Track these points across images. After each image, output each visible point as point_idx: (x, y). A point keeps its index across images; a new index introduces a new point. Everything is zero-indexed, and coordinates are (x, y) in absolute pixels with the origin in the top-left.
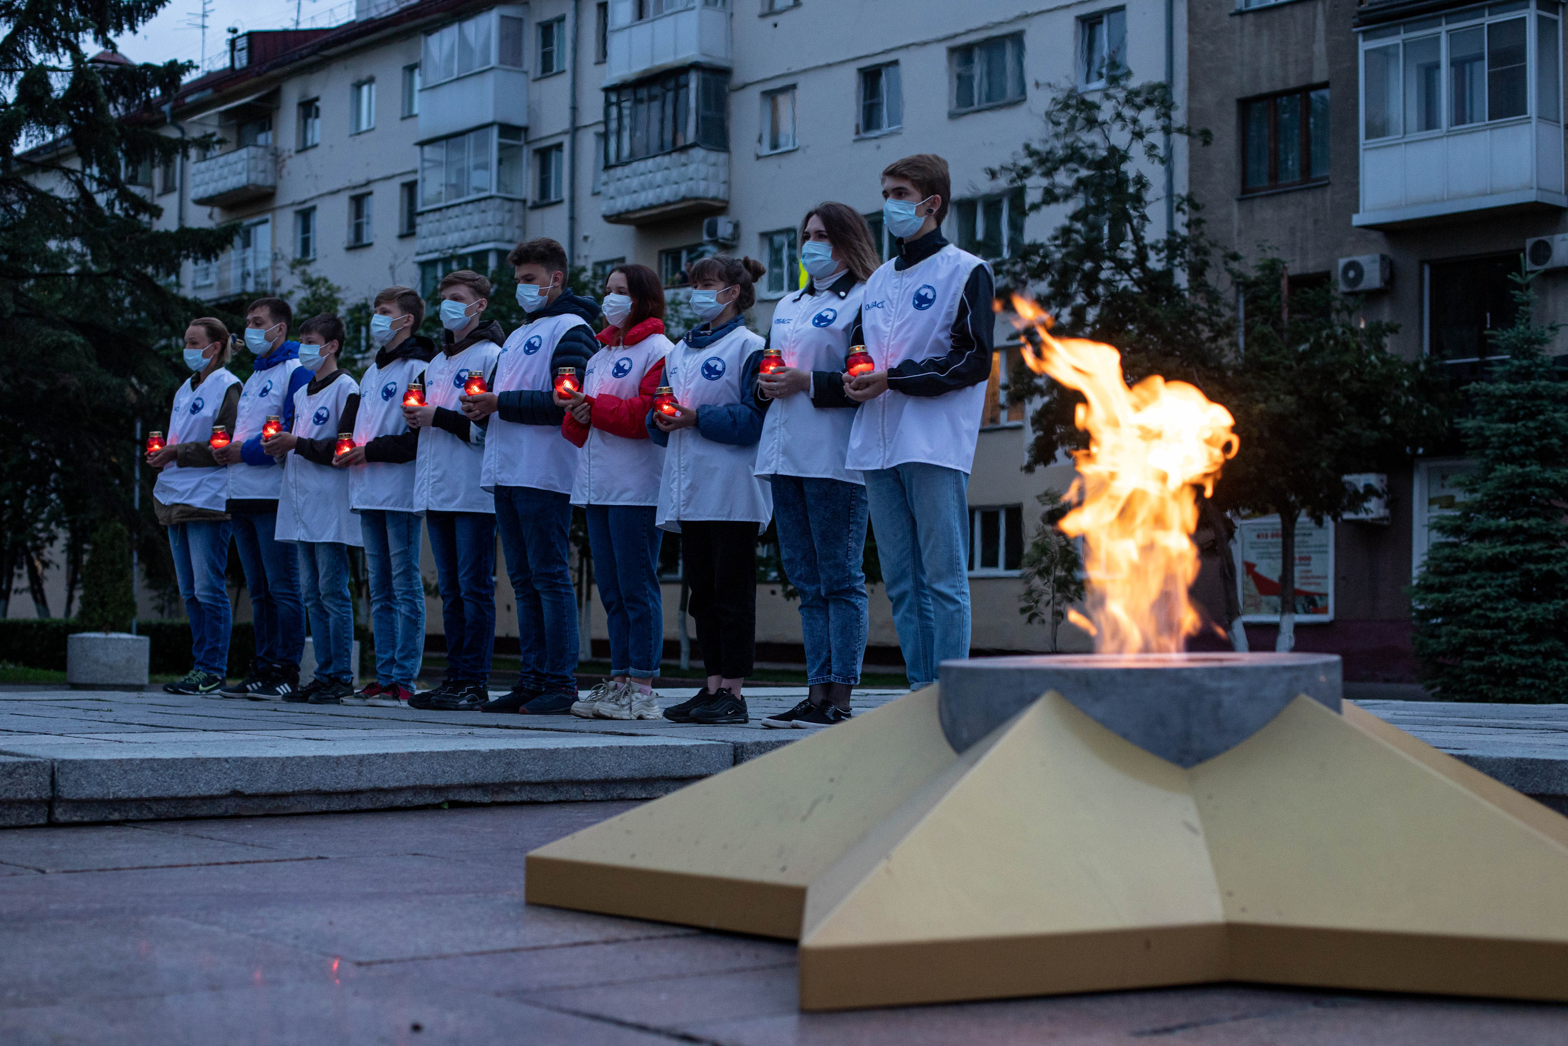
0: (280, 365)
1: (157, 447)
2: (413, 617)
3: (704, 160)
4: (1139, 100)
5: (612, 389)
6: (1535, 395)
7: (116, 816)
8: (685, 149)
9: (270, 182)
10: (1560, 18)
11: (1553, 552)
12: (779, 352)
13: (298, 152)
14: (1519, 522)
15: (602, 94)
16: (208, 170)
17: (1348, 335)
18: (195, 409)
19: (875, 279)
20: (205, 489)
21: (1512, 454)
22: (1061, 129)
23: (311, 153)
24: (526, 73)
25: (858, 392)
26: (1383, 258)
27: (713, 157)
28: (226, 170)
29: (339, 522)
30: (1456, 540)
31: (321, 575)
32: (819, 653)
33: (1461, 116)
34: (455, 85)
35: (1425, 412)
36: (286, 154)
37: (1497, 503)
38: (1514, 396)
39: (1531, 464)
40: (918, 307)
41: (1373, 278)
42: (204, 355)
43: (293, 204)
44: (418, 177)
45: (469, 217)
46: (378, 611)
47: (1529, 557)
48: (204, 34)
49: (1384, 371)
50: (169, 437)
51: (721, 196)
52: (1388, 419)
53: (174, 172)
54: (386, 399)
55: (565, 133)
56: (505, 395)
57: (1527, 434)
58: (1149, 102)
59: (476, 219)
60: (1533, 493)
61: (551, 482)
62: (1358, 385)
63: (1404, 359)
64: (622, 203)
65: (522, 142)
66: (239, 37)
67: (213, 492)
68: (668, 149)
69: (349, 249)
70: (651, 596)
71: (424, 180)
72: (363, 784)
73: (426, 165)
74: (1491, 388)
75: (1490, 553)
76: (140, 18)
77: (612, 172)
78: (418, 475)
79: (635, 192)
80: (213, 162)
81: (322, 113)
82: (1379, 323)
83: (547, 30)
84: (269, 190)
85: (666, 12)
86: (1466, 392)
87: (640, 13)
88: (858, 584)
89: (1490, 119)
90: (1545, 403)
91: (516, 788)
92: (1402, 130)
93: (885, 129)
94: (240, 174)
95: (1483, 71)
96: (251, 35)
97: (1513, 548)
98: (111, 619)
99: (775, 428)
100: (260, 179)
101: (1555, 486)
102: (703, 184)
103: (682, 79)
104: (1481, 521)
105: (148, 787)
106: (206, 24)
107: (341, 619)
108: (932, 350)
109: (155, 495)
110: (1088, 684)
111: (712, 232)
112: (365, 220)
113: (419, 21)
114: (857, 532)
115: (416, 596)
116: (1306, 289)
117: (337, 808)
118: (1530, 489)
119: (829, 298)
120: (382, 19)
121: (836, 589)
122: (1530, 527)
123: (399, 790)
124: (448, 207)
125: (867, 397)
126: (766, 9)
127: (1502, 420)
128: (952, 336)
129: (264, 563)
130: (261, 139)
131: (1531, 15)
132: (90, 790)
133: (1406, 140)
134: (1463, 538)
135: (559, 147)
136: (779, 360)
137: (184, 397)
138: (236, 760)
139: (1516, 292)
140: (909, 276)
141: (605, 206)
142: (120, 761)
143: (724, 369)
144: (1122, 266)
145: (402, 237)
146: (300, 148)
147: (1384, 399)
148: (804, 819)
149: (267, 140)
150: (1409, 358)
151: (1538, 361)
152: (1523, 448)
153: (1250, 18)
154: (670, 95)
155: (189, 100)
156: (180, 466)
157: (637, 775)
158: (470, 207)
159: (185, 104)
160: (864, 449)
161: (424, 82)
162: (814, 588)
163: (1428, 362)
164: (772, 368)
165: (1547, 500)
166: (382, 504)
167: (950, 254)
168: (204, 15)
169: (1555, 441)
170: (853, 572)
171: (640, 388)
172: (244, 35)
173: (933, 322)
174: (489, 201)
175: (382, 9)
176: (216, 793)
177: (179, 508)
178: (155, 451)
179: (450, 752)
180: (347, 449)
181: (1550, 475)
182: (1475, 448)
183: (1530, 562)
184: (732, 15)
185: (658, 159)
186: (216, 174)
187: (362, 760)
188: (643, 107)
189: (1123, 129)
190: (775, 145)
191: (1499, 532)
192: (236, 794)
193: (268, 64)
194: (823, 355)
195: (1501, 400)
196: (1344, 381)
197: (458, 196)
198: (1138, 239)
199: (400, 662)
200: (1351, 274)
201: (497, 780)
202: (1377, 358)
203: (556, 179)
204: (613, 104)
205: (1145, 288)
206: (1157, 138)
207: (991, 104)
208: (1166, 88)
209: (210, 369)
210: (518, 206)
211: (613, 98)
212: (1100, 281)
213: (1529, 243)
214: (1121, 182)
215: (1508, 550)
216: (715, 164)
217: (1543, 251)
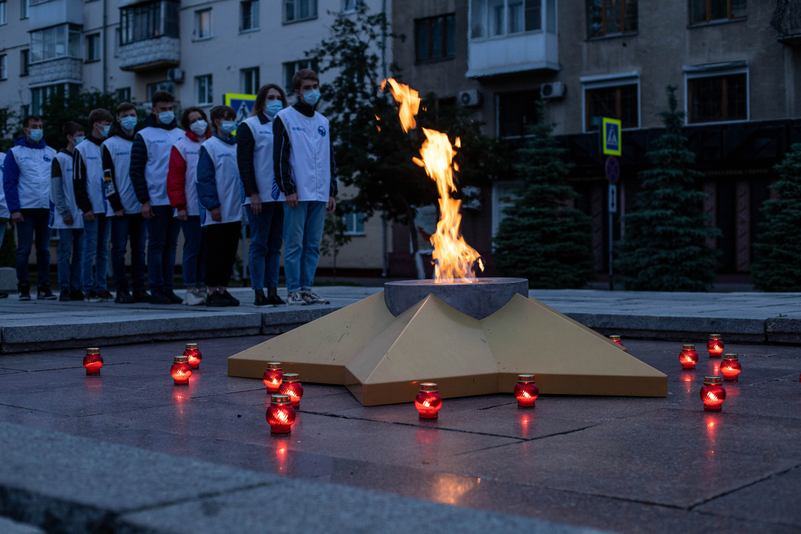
3: (168, 42)
4: (373, 21)
6: (546, 154)
7: (27, 350)
8: (159, 37)
11: (555, 222)
14: (540, 209)
15: (119, 10)
17: (465, 126)
21: (537, 180)
22: (339, 33)
26: (478, 92)
27: (172, 41)
30: (513, 217)
33: (513, 29)
34: (48, 4)
35: (498, 161)
37: (530, 201)
38: (538, 154)
39: (545, 184)
41: (474, 100)
44: (29, 47)
45: (55, 67)
47: (544, 224)
49: (481, 143)
51: (176, 59)
52: (482, 164)
55: (100, 28)
57: (544, 171)
58: (377, 22)
59: (59, 68)
60: (546, 197)
63: (489, 137)
64: (129, 62)
65: (80, 33)
68: (151, 37)
71: (32, 49)
72: (121, 334)
73: (34, 41)
75: (528, 223)
77: (124, 47)
79: (135, 57)
82: (479, 120)
86: (517, 152)
89: (526, 31)
90: (551, 157)
91: (179, 334)
92: (487, 35)
93: (252, 29)
95: (523, 9)
97: (538, 221)
101: (555, 193)
102: (167, 54)
103: (157, 4)
104: (524, 208)
105: (40, 337)
111: (172, 75)
116: (446, 105)
117: (111, 344)
118: (545, 195)
122: (545, 212)
123: (135, 336)
124: (45, 62)
127: (533, 165)
132: (17, 339)
133: (490, 39)
134: (516, 216)
135: (98, 35)
138: (73, 325)
141: (121, 63)
142: (28, 327)
144: (366, 96)
145: (22, 76)
147: (480, 155)
148: (338, 341)
150: (491, 137)
152: (542, 177)
154: (152, 12)
157: (225, 327)
158: (55, 63)
161: (31, 2)
163: (499, 138)
165: (552, 200)
169: (555, 174)
174: (65, 60)
176: (65, 339)
179: (154, 320)
181: (553, 189)
182: (521, 177)
183: (545, 227)
185: (146, 41)
187: (120, 324)
188: (139, 17)
189: (366, 33)
190: (201, 36)
191: (531, 214)
192: (73, 339)
195: (532, 156)
197: (50, 57)
198: (373, 84)
200: (465, 98)
201: (172, 331)
202: (478, 137)
203: (97, 50)
204: (124, 15)
205: (376, 105)
206: (380, 38)
207: (302, 19)
208: (383, 15)
210: (78, 62)
211: (124, 12)
212: (356, 102)
213: (542, 86)
214: (365, 58)
215: (535, 221)
216: (173, 44)
217: (548, 90)
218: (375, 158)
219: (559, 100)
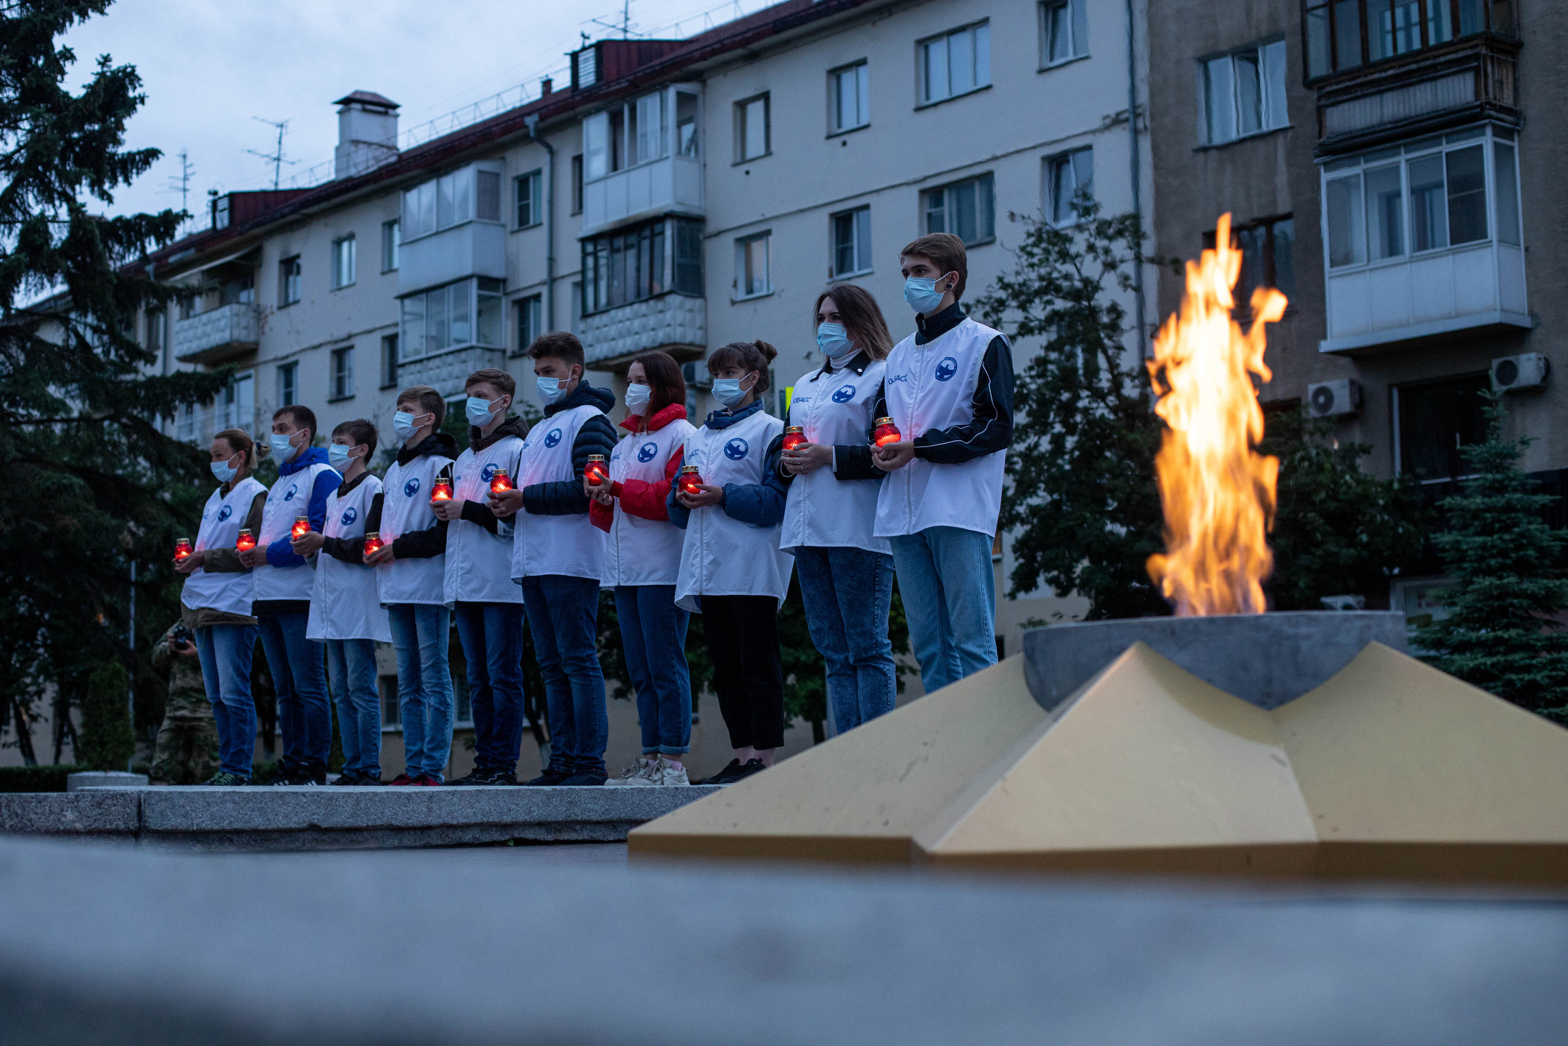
0: (305, 470)
1: (184, 553)
2: (442, 709)
3: (681, 306)
4: (1111, 231)
5: (639, 473)
6: (1509, 508)
8: (661, 296)
9: (252, 338)
10: (1516, 144)
11: (1534, 662)
12: (801, 429)
13: (280, 308)
14: (1499, 633)
15: (579, 245)
16: (191, 327)
17: (1323, 457)
18: (223, 516)
19: (896, 354)
20: (231, 593)
21: (1489, 567)
22: (1035, 260)
23: (292, 309)
24: (504, 226)
25: (886, 462)
26: (1352, 383)
27: (690, 303)
28: (209, 328)
29: (367, 618)
30: (1437, 654)
31: (349, 671)
32: (849, 720)
33: (1423, 239)
34: (434, 239)
35: (1400, 530)
36: (268, 311)
37: (1476, 615)
38: (1489, 509)
39: (1508, 577)
40: (940, 378)
41: (1343, 403)
42: (230, 466)
43: (276, 359)
44: (399, 330)
45: (450, 368)
46: (407, 703)
47: (1510, 667)
48: (185, 197)
49: (1359, 490)
50: (197, 544)
51: (698, 341)
52: (1364, 538)
53: (158, 331)
54: (409, 495)
55: (543, 283)
56: (530, 489)
57: (1504, 546)
58: (1120, 233)
59: (457, 369)
60: (1512, 605)
61: (580, 568)
62: (1334, 504)
63: (1377, 479)
64: (601, 351)
65: (501, 294)
66: (220, 198)
67: (238, 596)
68: (645, 296)
69: (331, 402)
70: (679, 674)
71: (404, 333)
73: (407, 317)
74: (1465, 502)
75: (1471, 664)
76: (134, 171)
77: (590, 320)
78: (448, 567)
79: (613, 339)
80: (196, 319)
81: (303, 270)
82: (1352, 445)
83: (523, 183)
84: (254, 346)
85: (641, 163)
86: (1440, 509)
87: (615, 165)
88: (885, 651)
89: (1452, 244)
90: (1520, 515)
92: (1365, 259)
93: (857, 272)
94: (223, 330)
95: (1444, 197)
96: (232, 196)
97: (1494, 659)
98: (110, 758)
99: (800, 502)
100: (244, 335)
101: (1533, 597)
102: (679, 330)
103: (658, 228)
104: (1461, 633)
105: (230, 819)
106: (188, 186)
107: (369, 714)
108: (954, 419)
109: (183, 600)
110: (1173, 633)
112: (346, 373)
113: (397, 179)
114: (882, 600)
115: (445, 688)
116: (1279, 413)
118: (1509, 600)
119: (848, 375)
120: (361, 177)
121: (864, 656)
122: (1510, 638)
123: (467, 827)
124: (429, 359)
125: (895, 467)
126: (739, 159)
127: (1478, 534)
128: (973, 406)
129: (291, 663)
130: (244, 296)
131: (1487, 142)
132: (175, 822)
133: (1371, 266)
134: (1443, 651)
135: (537, 297)
136: (800, 437)
137: (213, 506)
139: (1486, 408)
140: (931, 349)
142: (204, 793)
143: (747, 450)
144: (1099, 395)
145: (383, 389)
146: (283, 304)
147: (1360, 518)
148: (901, 779)
149: (249, 296)
150: (1382, 477)
151: (1511, 475)
152: (1500, 560)
153: (1214, 154)
154: (646, 244)
155: (172, 259)
156: (207, 571)
158: (450, 358)
159: (168, 264)
160: (891, 516)
161: (403, 237)
162: (842, 656)
163: (1401, 481)
164: (794, 445)
165: (1526, 611)
166: (409, 598)
167: (969, 326)
168: (185, 179)
169: (1531, 552)
170: (879, 639)
171: (666, 471)
172: (225, 196)
173: (954, 394)
174: (470, 352)
175: (361, 167)
176: (294, 826)
177: (205, 612)
178: (184, 557)
180: (376, 549)
181: (1528, 586)
182: (1452, 562)
183: (1512, 672)
184: (705, 165)
185: (636, 306)
186: (200, 331)
188: (619, 257)
189: (1095, 258)
190: (750, 291)
191: (1480, 644)
192: (313, 827)
193: (250, 222)
194: (844, 432)
195: (1476, 514)
196: (1321, 501)
197: (439, 347)
198: (1113, 366)
199: (430, 753)
200: (1322, 399)
202: (1352, 477)
203: (535, 327)
204: (589, 254)
205: (1120, 415)
206: (1128, 268)
208: (1135, 219)
209: (238, 478)
210: (497, 356)
211: (590, 248)
212: (1077, 410)
213: (1496, 363)
214: (1094, 312)
215: (1489, 661)
216: (691, 311)
217: (1509, 371)
218: (1122, 531)
219: (1535, 393)
